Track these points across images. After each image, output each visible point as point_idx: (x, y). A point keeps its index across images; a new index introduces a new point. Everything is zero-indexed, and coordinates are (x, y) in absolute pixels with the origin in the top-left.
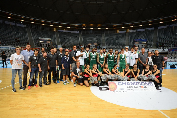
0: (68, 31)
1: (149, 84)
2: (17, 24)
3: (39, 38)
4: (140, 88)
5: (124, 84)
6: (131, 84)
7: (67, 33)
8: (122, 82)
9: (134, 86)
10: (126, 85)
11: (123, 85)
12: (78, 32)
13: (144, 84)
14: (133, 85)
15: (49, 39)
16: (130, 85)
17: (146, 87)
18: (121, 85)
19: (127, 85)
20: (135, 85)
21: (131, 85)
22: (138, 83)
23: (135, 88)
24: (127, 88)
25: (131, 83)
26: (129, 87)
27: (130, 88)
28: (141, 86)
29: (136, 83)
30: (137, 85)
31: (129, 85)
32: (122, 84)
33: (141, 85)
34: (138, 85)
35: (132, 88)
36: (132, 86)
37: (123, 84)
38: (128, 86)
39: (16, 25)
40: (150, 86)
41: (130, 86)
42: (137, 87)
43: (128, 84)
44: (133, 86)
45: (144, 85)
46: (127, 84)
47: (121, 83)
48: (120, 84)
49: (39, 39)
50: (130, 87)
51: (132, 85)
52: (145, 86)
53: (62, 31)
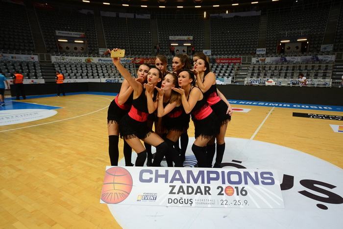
0: (233, 15)
1: (260, 180)
2: (136, 14)
3: (170, 37)
4: (220, 194)
5: (162, 176)
6: (185, 180)
7: (232, 18)
8: (157, 171)
9: (199, 187)
10: (166, 181)
11: (156, 181)
12: (259, 13)
13: (237, 180)
14: (196, 181)
15: (189, 38)
16: (183, 182)
17: (244, 192)
18: (150, 180)
19: (172, 182)
20: (203, 182)
21: (188, 182)
22: (214, 176)
23: (199, 194)
24: (171, 193)
25: (190, 173)
26: (176, 190)
27: (181, 194)
28: (224, 186)
29: (208, 176)
30: (209, 182)
31: (178, 184)
32: (153, 176)
33: (227, 184)
34: (214, 185)
35: (186, 197)
36: (188, 187)
37: (158, 176)
38: (174, 187)
39: (135, 17)
40: (261, 187)
41: (181, 187)
42: (207, 191)
43: (177, 180)
44: (195, 186)
45: (240, 182)
46: (174, 179)
47: (151, 172)
48: (146, 176)
49: (170, 39)
50: (181, 189)
51: (192, 183)
52: (240, 187)
53: (221, 15)
